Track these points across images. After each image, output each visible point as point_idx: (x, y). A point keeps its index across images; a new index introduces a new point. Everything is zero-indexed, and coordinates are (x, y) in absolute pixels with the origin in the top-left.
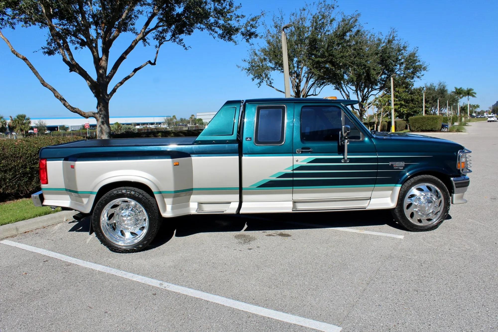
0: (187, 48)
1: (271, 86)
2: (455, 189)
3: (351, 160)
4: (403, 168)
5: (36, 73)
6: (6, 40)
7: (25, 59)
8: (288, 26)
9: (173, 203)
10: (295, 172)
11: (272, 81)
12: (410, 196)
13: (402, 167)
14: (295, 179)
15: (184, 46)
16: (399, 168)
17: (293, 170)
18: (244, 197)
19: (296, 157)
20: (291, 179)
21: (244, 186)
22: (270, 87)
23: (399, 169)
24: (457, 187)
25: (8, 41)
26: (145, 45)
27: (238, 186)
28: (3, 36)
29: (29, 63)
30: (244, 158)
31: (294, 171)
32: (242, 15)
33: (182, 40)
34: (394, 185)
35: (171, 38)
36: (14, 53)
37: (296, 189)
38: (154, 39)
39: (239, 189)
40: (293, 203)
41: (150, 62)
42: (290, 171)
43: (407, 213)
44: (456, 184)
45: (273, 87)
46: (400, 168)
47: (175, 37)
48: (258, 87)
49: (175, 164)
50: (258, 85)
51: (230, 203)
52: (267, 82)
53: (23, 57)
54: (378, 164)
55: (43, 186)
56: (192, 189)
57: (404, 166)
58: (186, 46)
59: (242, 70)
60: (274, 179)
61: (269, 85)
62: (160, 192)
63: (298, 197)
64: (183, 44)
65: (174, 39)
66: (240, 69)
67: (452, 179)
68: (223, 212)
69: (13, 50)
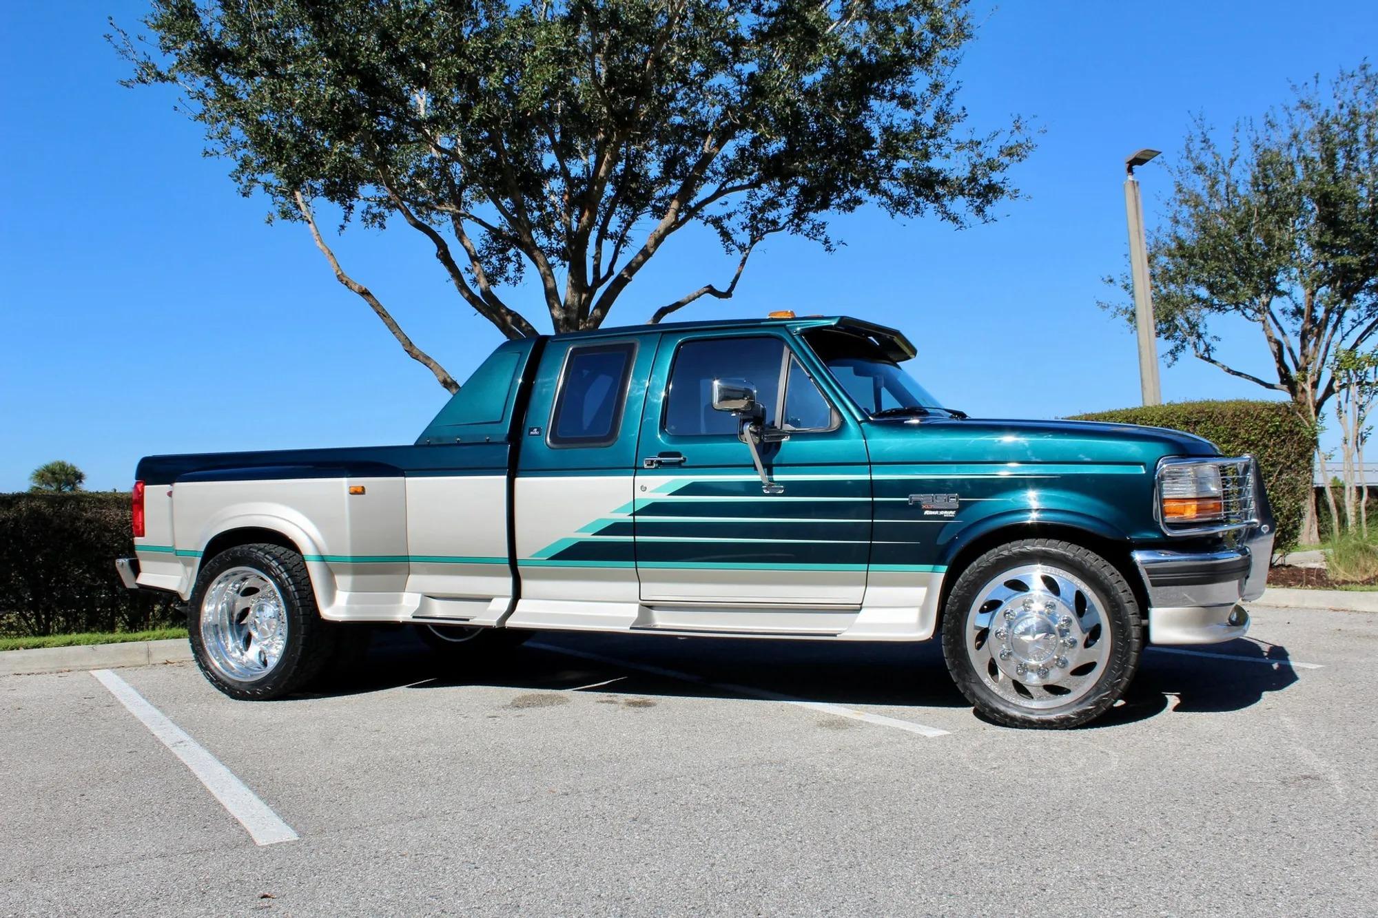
0: (833, 248)
1: (1209, 360)
2: (1150, 590)
3: (791, 488)
4: (953, 513)
5: (393, 326)
6: (326, 252)
7: (365, 293)
8: (1142, 157)
9: (355, 589)
10: (639, 519)
11: (1214, 344)
12: (985, 604)
13: (953, 510)
14: (639, 539)
15: (826, 241)
16: (942, 513)
17: (634, 514)
18: (526, 585)
19: (641, 479)
20: (630, 539)
21: (520, 555)
22: (1207, 362)
23: (941, 517)
24: (1155, 584)
25: (332, 254)
26: (729, 251)
27: (505, 553)
28: (322, 243)
29: (374, 303)
30: (519, 481)
31: (636, 517)
32: (971, 142)
33: (823, 225)
34: (929, 567)
35: (791, 221)
36: (342, 281)
37: (646, 567)
38: (743, 229)
39: (507, 561)
40: (639, 609)
41: (711, 290)
42: (626, 518)
43: (978, 659)
44: (1149, 572)
45: (1213, 362)
46: (946, 514)
47: (800, 219)
48: (1169, 367)
49: (352, 491)
50: (1170, 358)
51: (489, 600)
52: (1196, 347)
53: (360, 288)
54: (875, 499)
55: (138, 541)
56: (406, 559)
57: (957, 506)
58: (833, 241)
59: (1115, 314)
60: (588, 537)
61: (1202, 357)
62: (322, 558)
63: (657, 591)
64: (823, 238)
65: (798, 225)
66: (1108, 312)
67: (1139, 557)
68: (468, 620)
69: (339, 273)
